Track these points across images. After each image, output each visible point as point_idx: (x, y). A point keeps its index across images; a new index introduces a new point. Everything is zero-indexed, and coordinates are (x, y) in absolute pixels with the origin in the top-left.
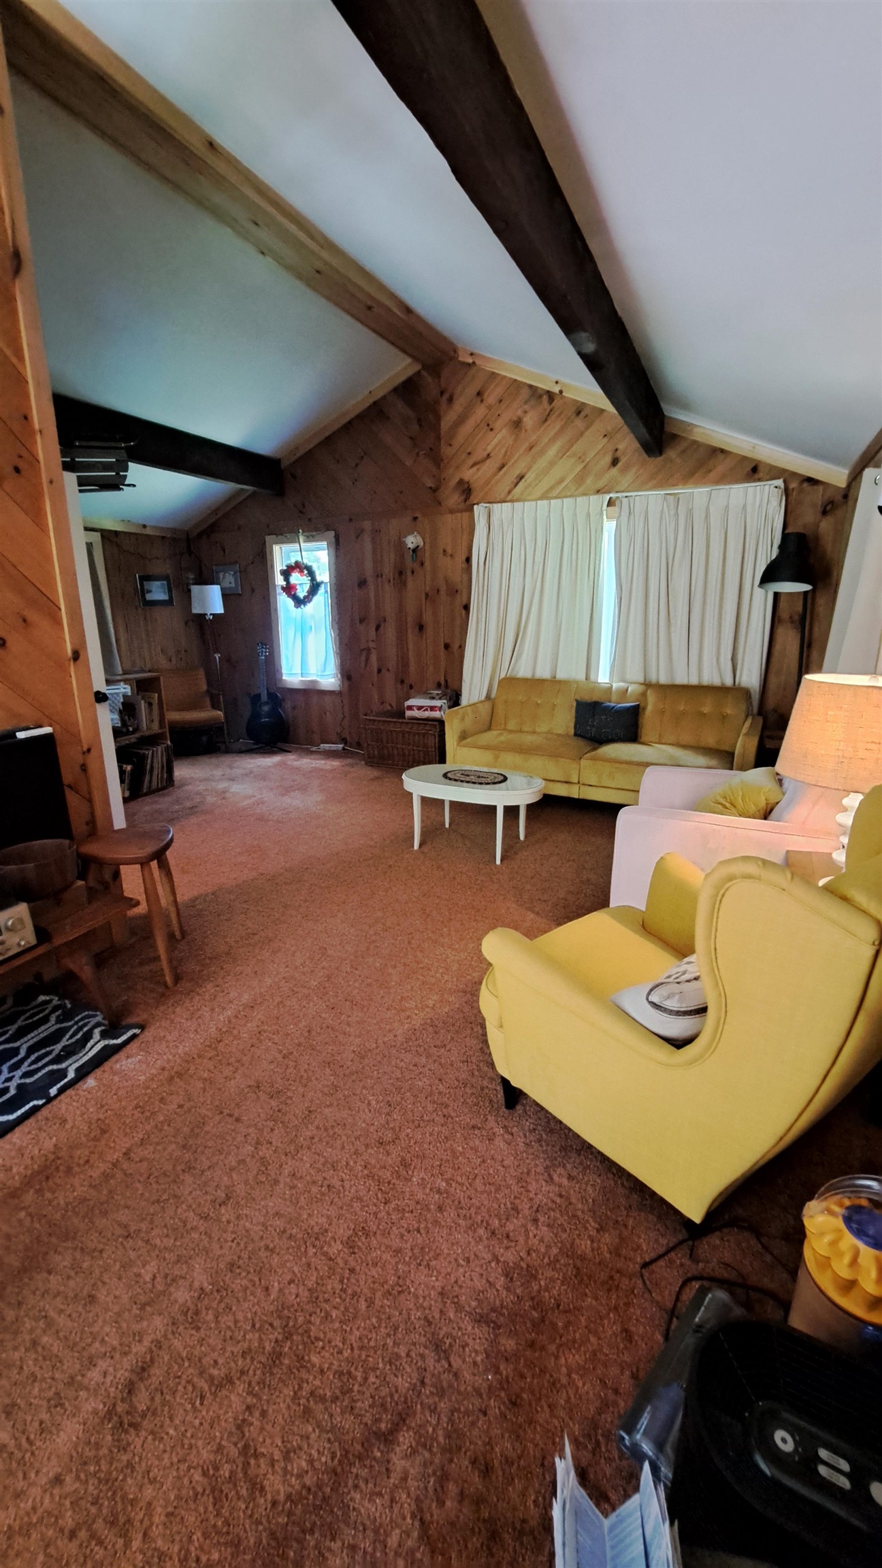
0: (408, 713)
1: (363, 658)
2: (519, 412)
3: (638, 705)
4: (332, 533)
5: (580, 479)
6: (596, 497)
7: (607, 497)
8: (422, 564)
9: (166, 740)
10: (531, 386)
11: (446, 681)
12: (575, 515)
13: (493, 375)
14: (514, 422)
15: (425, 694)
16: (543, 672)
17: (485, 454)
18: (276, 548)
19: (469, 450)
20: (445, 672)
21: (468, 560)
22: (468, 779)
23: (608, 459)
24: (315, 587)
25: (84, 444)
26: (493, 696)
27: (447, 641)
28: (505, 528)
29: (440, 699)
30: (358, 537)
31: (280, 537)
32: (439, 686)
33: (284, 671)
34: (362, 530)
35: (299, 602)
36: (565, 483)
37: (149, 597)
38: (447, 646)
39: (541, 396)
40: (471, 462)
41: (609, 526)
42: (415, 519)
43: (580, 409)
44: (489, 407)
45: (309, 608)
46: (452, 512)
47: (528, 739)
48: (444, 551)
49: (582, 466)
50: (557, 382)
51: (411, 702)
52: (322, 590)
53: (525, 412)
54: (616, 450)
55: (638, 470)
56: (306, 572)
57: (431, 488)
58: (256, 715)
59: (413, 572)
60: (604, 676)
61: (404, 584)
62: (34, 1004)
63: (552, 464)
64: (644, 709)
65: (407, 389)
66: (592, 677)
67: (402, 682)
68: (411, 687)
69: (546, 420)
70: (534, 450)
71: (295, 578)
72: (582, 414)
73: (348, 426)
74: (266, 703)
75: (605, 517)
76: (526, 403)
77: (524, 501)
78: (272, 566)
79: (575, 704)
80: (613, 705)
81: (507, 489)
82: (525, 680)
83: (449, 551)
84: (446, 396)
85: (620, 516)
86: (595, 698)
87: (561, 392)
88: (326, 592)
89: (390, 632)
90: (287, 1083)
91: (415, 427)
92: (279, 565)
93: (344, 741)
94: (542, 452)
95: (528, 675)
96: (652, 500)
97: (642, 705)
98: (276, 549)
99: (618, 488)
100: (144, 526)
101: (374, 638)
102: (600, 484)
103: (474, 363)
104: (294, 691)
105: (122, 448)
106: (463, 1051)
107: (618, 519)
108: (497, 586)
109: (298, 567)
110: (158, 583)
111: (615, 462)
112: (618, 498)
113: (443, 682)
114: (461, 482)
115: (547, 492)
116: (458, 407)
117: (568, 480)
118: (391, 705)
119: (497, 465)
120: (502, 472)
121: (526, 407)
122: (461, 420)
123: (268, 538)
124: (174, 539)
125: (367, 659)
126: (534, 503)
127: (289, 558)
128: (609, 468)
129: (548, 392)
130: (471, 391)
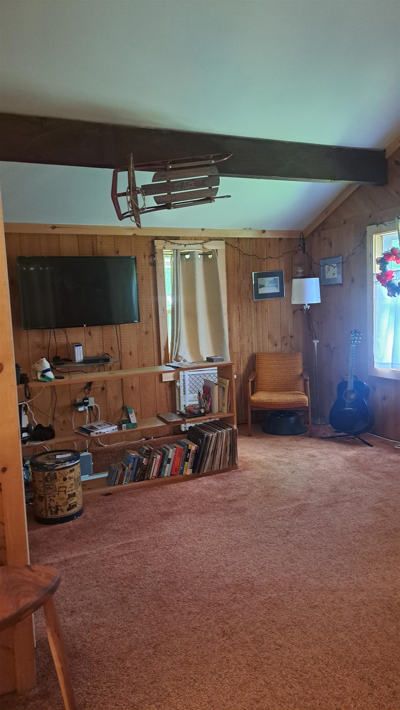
9: (234, 424)
25: (176, 166)
31: (381, 226)
33: (375, 360)
35: (392, 290)
37: (261, 291)
58: (340, 403)
71: (390, 265)
74: (353, 391)
78: (371, 255)
98: (376, 238)
100: (264, 231)
104: (386, 381)
105: (213, 165)
110: (271, 279)
123: (369, 228)
124: (289, 239)
127: (385, 246)
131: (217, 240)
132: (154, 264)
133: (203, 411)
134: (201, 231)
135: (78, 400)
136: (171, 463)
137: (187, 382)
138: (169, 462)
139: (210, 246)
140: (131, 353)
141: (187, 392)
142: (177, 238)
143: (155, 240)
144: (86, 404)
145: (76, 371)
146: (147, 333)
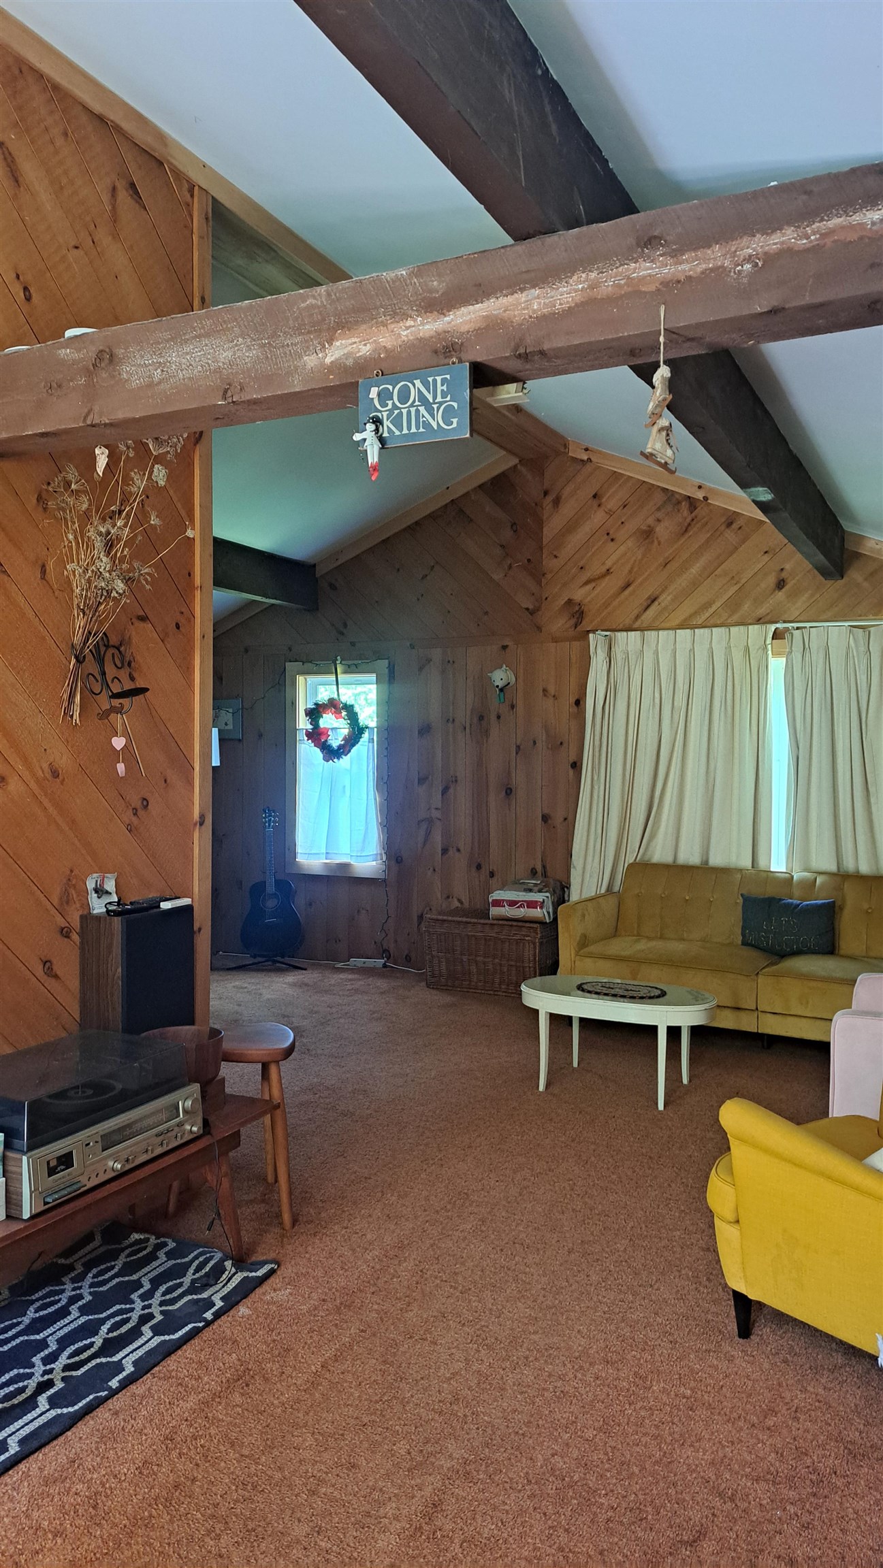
0: (495, 911)
1: (422, 832)
2: (650, 521)
3: (834, 902)
4: (384, 664)
5: (733, 605)
6: (756, 626)
7: (773, 627)
8: (513, 707)
10: (665, 490)
11: (544, 867)
12: (729, 648)
13: (616, 476)
14: (644, 532)
15: (517, 884)
16: (689, 855)
17: (604, 569)
18: (300, 680)
19: (581, 564)
20: (543, 853)
21: (579, 703)
22: (613, 992)
23: (771, 580)
24: (356, 732)
26: (616, 889)
27: (546, 811)
28: (632, 663)
29: (540, 891)
30: (421, 669)
31: (308, 666)
32: (534, 873)
33: (299, 850)
34: (429, 660)
35: (331, 754)
36: (714, 608)
38: (545, 818)
39: (679, 503)
40: (584, 579)
41: (777, 665)
42: (505, 647)
43: (731, 519)
44: (610, 513)
45: (345, 762)
46: (555, 640)
47: (675, 947)
48: (545, 690)
49: (736, 588)
50: (700, 487)
51: (497, 895)
52: (366, 736)
53: (659, 520)
54: (782, 569)
55: (812, 595)
56: (344, 713)
57: (527, 609)
58: (256, 913)
59: (499, 717)
60: (778, 863)
61: (486, 733)
62: (127, 1242)
63: (695, 585)
64: (841, 909)
65: (499, 486)
66: (762, 864)
67: (479, 867)
68: (492, 875)
69: (686, 531)
70: (673, 566)
71: (327, 720)
72: (735, 526)
73: (416, 526)
74: (273, 895)
75: (770, 652)
76: (659, 509)
77: (658, 629)
78: (294, 704)
79: (740, 900)
80: (796, 902)
81: (636, 612)
82: (666, 867)
83: (552, 690)
84: (550, 498)
85: (791, 652)
86: (770, 892)
87: (706, 498)
88: (371, 740)
89: (463, 797)
90: (477, 1315)
91: (507, 534)
92: (303, 704)
93: (385, 953)
94: (684, 568)
95: (668, 859)
96: (836, 633)
97: (838, 903)
98: (301, 682)
99: (786, 617)
101: (440, 806)
102: (761, 611)
103: (589, 460)
104: (313, 878)
106: (674, 1291)
107: (789, 655)
108: (622, 739)
109: (333, 705)
111: (781, 584)
112: (787, 629)
113: (539, 868)
114: (570, 602)
115: (691, 616)
116: (568, 509)
117: (718, 604)
118: (459, 901)
119: (621, 583)
120: (627, 592)
121: (659, 515)
122: (571, 527)
123: (291, 667)
125: (428, 834)
126: (671, 632)
127: (316, 693)
128: (774, 590)
129: (689, 497)
130: (586, 492)
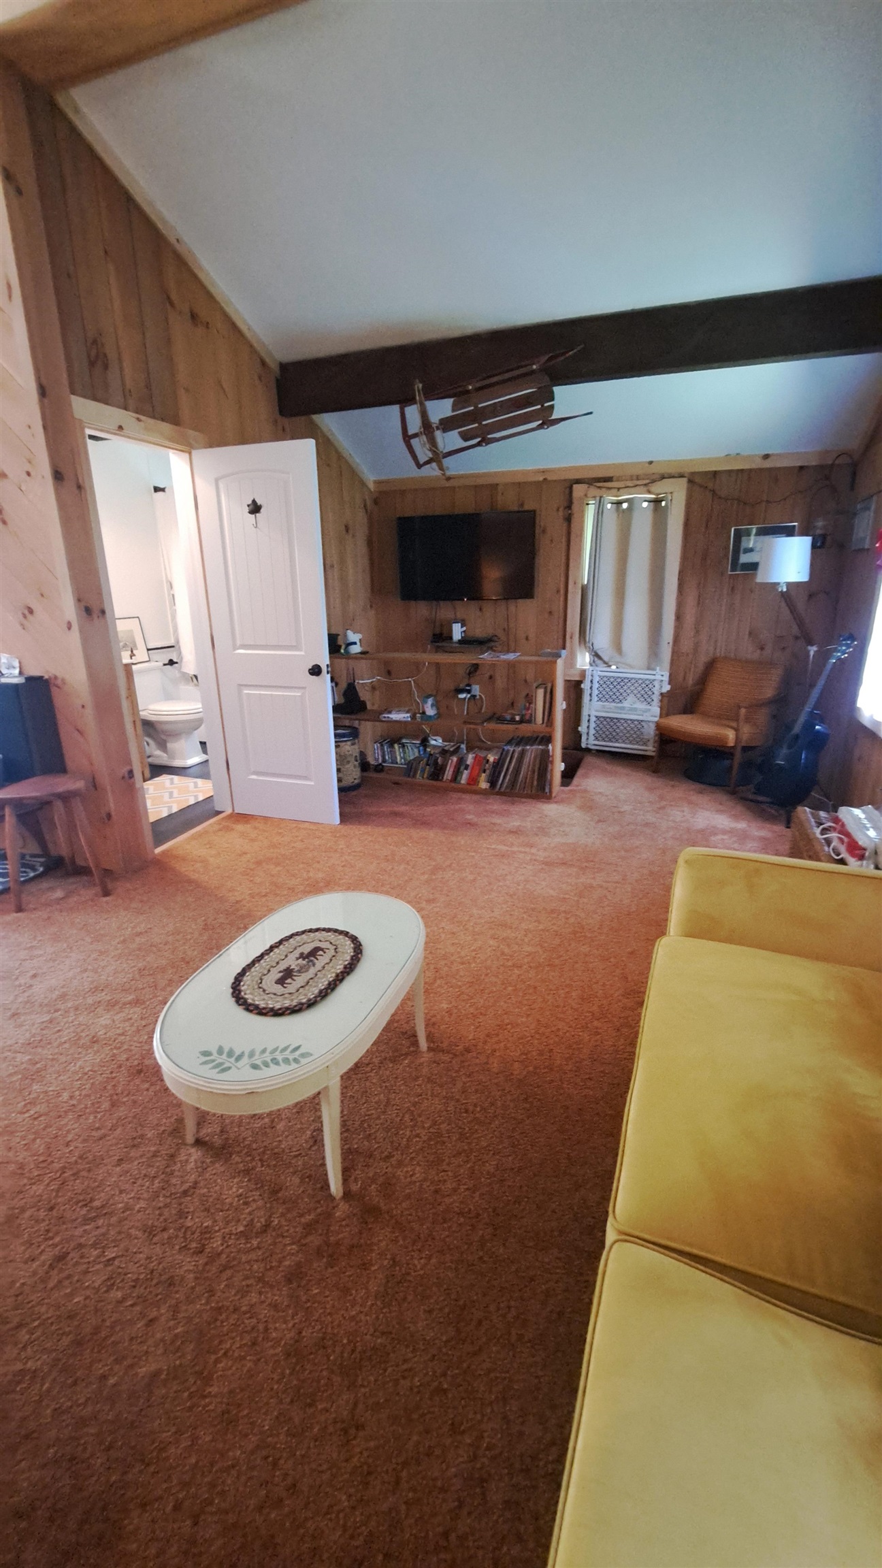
37: (745, 558)
74: (798, 735)
100: (765, 456)
131: (673, 477)
132: (569, 519)
133: (517, 718)
134: (647, 465)
135: (462, 686)
136: (469, 771)
137: (596, 685)
138: (467, 767)
139: (661, 488)
140: (527, 638)
141: (595, 698)
142: (609, 479)
143: (574, 486)
144: (469, 692)
145: (452, 651)
146: (550, 612)
